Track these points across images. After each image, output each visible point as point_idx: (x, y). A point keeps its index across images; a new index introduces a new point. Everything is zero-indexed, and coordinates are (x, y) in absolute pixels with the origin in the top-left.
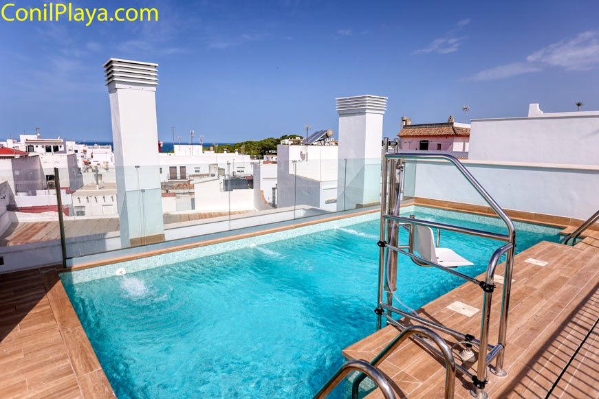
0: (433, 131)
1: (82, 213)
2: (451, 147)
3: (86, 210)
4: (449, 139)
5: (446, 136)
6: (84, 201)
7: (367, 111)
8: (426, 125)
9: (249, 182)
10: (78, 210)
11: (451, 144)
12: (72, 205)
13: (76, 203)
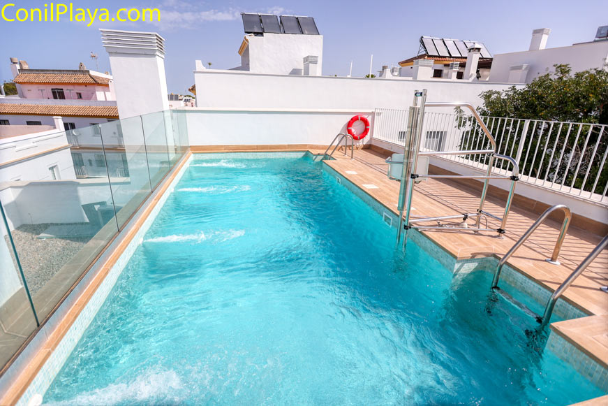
0: (66, 78)
2: (94, 96)
4: (89, 88)
5: (86, 84)
8: (53, 70)
11: (94, 93)
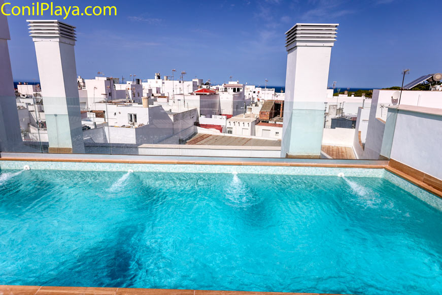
1: (230, 132)
3: (233, 130)
6: (232, 125)
7: (298, 44)
9: (351, 123)
10: (229, 130)
12: (226, 126)
13: (228, 125)
